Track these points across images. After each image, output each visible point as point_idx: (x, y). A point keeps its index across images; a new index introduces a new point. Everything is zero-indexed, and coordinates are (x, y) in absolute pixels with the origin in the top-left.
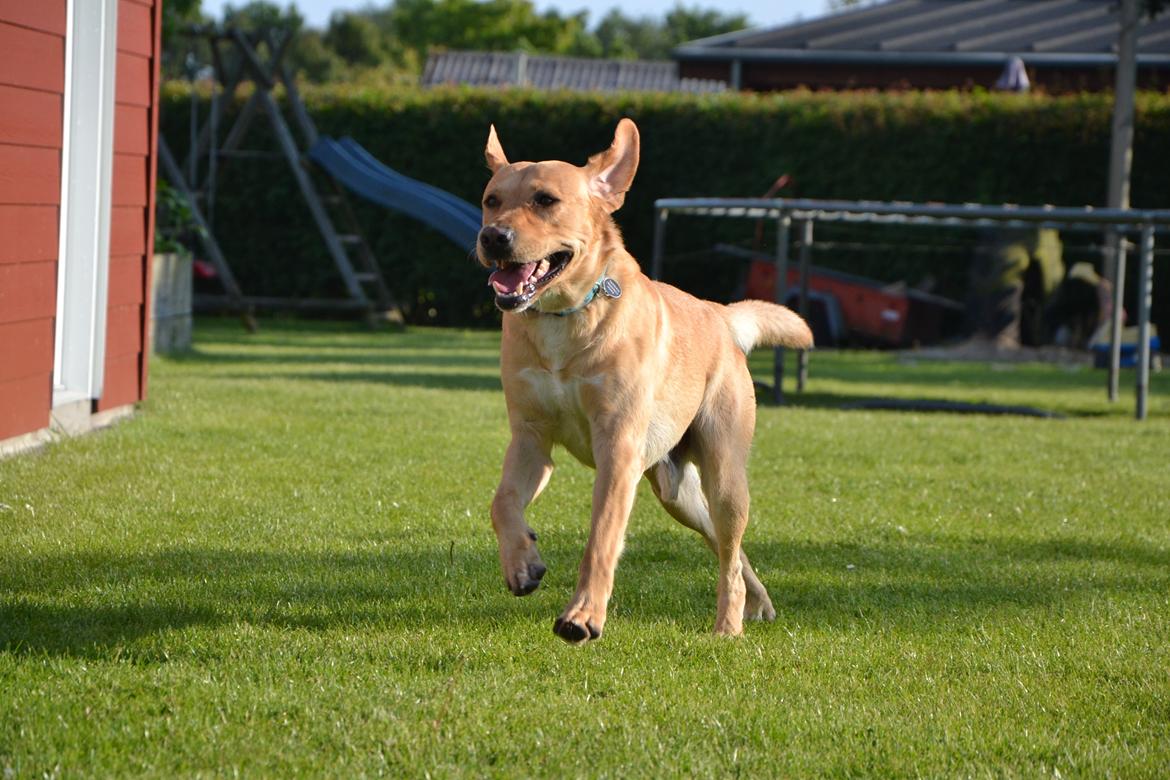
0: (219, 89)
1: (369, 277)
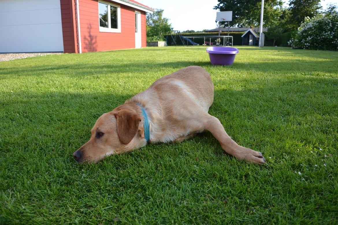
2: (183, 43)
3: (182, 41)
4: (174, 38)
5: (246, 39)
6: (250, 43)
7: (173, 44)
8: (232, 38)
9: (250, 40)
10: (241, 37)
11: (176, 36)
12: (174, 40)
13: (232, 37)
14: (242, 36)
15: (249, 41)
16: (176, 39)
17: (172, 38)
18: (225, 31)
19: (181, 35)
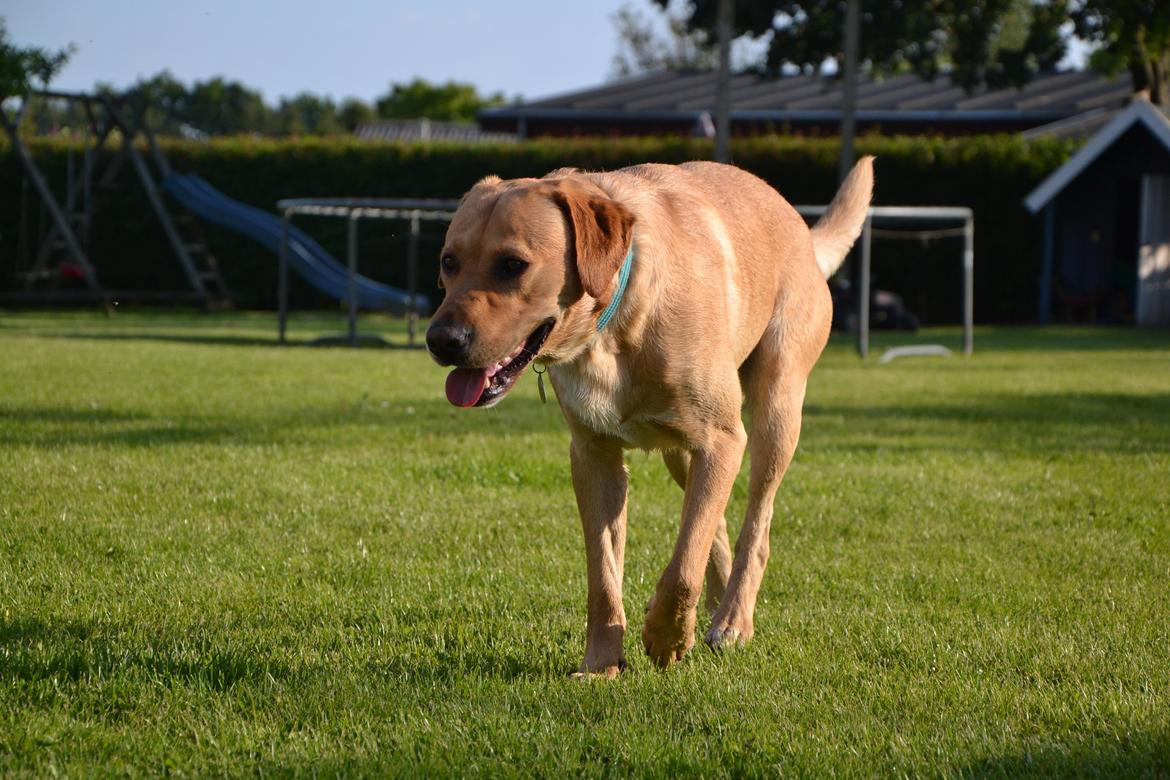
0: (93, 141)
1: (210, 276)
2: (197, 279)
3: (183, 250)
4: (58, 186)
5: (1095, 236)
6: (1144, 292)
7: (41, 283)
8: (969, 231)
9: (1145, 251)
10: (1025, 211)
11: (99, 172)
12: (61, 220)
13: (959, 223)
14: (1037, 200)
15: (1133, 261)
16: (85, 218)
17: (34, 191)
18: (779, 126)
19: (165, 167)
